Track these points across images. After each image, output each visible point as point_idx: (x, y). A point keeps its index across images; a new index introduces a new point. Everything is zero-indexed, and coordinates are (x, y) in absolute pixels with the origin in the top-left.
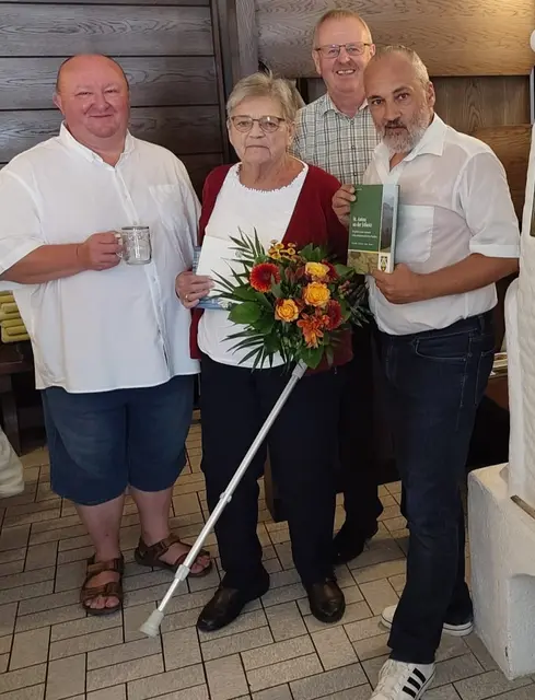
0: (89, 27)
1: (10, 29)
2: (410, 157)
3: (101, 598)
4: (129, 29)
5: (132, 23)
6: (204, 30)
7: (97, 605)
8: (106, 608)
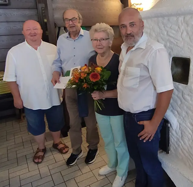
0: (5, 14)
2: (134, 49)
3: (38, 159)
4: (16, 15)
5: (16, 13)
6: (36, 15)
7: (36, 161)
8: (38, 162)
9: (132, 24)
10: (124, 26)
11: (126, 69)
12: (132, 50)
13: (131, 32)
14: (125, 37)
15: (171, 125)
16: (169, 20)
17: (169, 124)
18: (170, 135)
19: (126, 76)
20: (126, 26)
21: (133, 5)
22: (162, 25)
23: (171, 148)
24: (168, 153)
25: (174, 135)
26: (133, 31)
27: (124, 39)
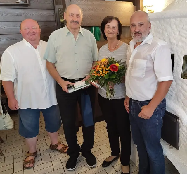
0: (25, 14)
1: (5, 14)
2: (141, 44)
3: (28, 164)
4: (35, 15)
5: (35, 13)
7: (27, 166)
8: (29, 167)
9: (141, 24)
10: (134, 25)
11: (134, 61)
12: (140, 45)
13: (139, 30)
14: (134, 34)
15: (181, 121)
16: (181, 21)
17: (180, 121)
18: (180, 132)
19: (133, 67)
20: (136, 26)
21: (145, 7)
22: (175, 26)
23: (181, 144)
24: (178, 149)
25: (184, 131)
26: (140, 30)
27: (133, 35)
